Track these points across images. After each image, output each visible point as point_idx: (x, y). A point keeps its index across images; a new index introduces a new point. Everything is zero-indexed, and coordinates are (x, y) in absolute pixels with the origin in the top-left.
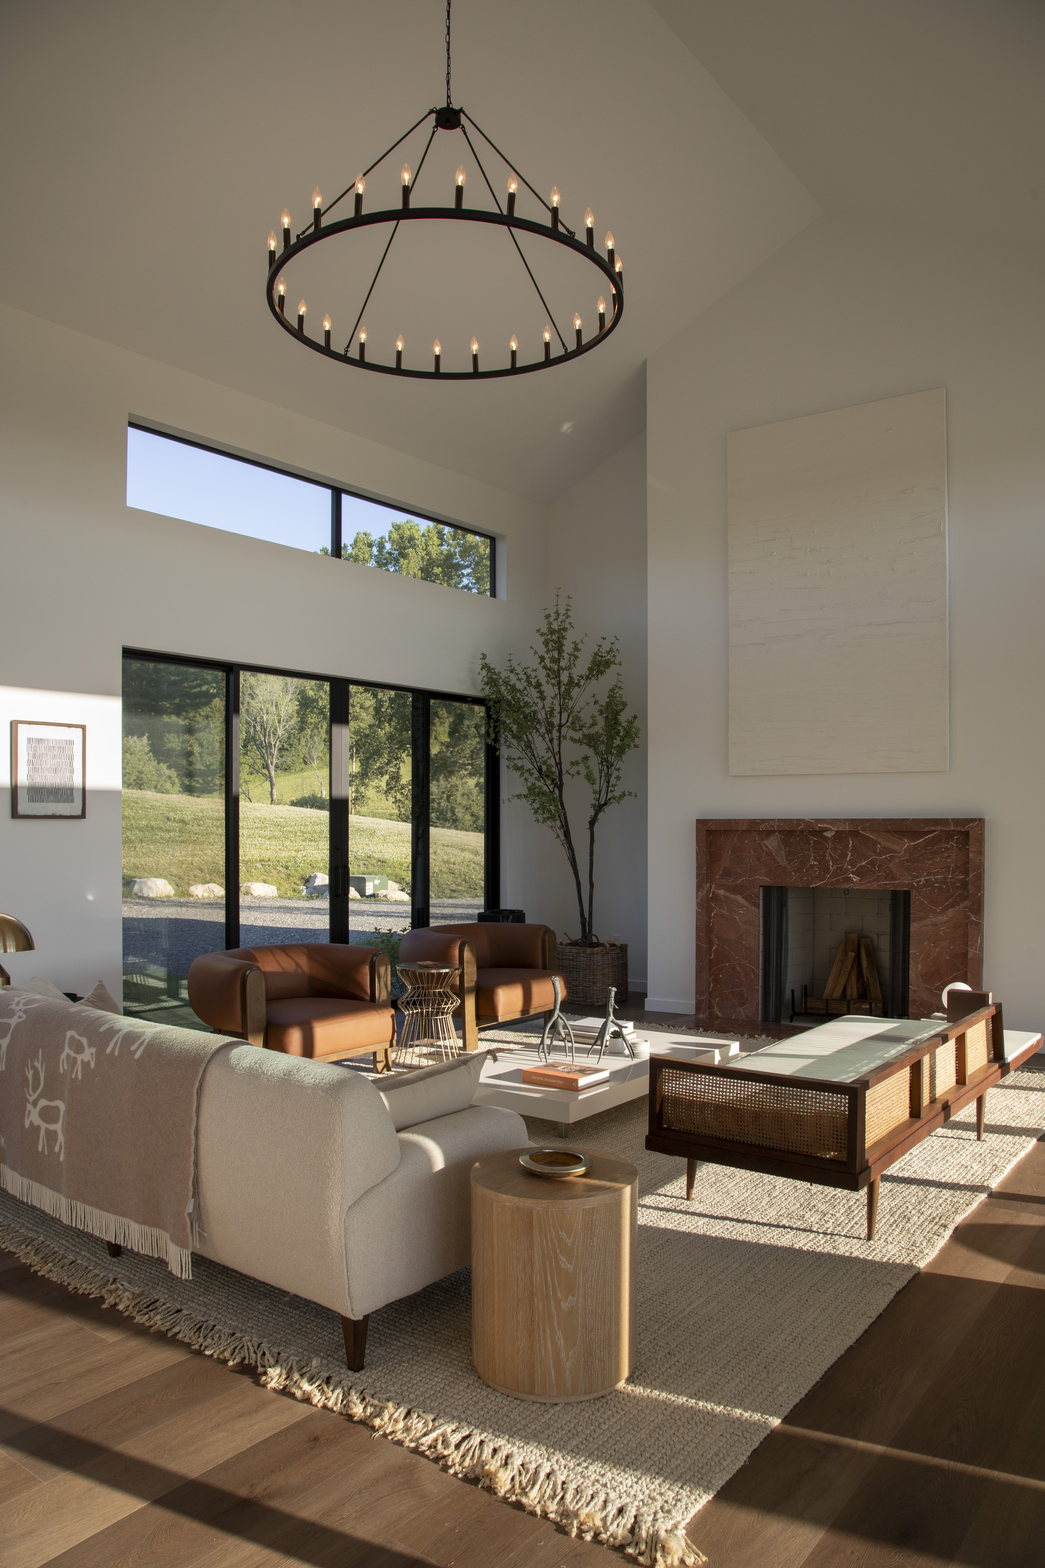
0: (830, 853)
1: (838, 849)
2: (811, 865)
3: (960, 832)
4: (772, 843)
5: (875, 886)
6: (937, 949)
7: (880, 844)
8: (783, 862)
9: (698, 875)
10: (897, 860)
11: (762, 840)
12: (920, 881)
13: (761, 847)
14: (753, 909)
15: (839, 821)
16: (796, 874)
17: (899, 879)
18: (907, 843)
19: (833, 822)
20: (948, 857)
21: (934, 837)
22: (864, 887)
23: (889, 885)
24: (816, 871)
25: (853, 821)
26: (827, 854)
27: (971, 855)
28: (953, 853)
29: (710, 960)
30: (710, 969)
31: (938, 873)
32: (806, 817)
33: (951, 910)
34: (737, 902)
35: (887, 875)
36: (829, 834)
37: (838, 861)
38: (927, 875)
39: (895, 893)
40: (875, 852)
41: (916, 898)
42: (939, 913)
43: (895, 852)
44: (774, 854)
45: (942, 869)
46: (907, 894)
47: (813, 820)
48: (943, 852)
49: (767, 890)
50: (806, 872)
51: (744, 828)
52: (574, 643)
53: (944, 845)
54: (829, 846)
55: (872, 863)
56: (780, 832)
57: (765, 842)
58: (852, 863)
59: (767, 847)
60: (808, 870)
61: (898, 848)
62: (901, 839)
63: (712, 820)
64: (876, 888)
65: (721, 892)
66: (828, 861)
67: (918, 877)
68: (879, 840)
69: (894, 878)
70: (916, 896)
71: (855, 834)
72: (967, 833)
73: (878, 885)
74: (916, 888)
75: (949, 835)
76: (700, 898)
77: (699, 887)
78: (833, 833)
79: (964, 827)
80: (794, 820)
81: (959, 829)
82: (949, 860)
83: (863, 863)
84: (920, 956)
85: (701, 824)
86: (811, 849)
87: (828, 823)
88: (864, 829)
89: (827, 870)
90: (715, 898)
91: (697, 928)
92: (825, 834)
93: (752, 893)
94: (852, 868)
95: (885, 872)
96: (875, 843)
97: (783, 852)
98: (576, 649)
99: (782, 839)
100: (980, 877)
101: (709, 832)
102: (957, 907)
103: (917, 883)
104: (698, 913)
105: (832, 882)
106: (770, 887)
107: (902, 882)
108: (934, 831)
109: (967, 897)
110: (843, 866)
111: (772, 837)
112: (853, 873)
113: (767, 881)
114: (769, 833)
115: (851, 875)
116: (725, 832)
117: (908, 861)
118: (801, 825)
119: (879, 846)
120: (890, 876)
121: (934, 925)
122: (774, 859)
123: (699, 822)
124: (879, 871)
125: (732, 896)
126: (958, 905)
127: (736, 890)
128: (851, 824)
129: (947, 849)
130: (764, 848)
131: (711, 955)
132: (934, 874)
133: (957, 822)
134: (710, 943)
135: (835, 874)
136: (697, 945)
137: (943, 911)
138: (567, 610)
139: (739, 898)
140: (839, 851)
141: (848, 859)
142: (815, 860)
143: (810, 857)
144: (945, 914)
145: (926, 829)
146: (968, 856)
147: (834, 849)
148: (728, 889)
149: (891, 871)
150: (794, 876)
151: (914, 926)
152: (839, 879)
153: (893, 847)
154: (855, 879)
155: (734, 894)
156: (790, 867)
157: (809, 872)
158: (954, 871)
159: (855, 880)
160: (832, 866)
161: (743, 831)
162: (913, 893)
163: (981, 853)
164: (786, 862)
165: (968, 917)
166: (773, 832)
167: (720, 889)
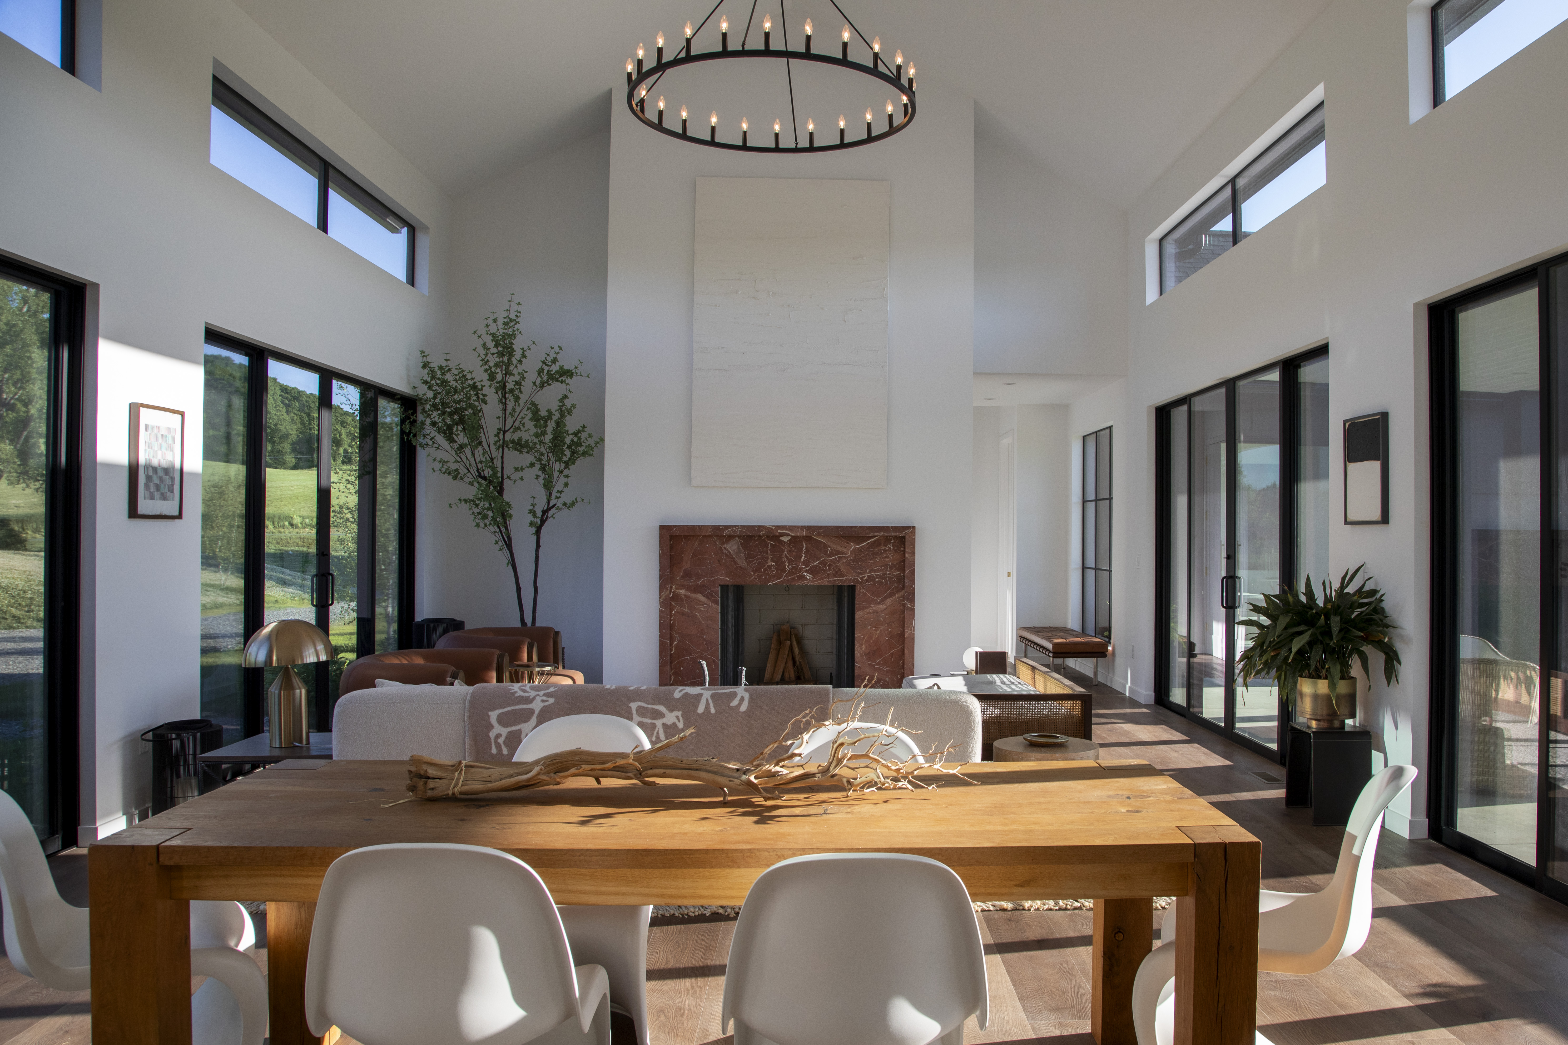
0: (786, 555)
1: (794, 551)
2: (769, 566)
3: (896, 537)
4: (732, 547)
5: (826, 582)
6: (878, 632)
7: (830, 547)
8: (743, 563)
9: (661, 577)
10: (844, 560)
11: (723, 544)
12: (864, 577)
13: (721, 550)
14: (714, 605)
15: (797, 527)
16: (755, 574)
17: (846, 576)
18: (853, 546)
19: (792, 528)
20: (886, 557)
21: (875, 541)
22: (815, 584)
23: (837, 581)
24: (774, 571)
25: (809, 528)
26: (783, 556)
27: (907, 555)
28: (890, 554)
29: (671, 655)
30: (671, 663)
31: (878, 571)
32: (768, 524)
33: (888, 600)
34: (699, 600)
35: (836, 572)
36: (785, 539)
37: (793, 561)
38: (870, 572)
39: (840, 588)
40: (826, 554)
41: (861, 592)
42: (879, 603)
43: (843, 553)
44: (734, 556)
45: (881, 567)
46: (852, 589)
47: (773, 526)
48: (882, 553)
49: (724, 588)
50: (764, 571)
51: (708, 534)
52: (523, 349)
53: (883, 548)
54: (786, 548)
55: (823, 563)
56: (739, 537)
57: (726, 546)
58: (806, 563)
59: (727, 550)
60: (766, 570)
61: (845, 550)
62: (848, 543)
63: (676, 526)
64: (827, 584)
65: (682, 592)
66: (784, 562)
67: (861, 574)
68: (829, 543)
69: (842, 575)
70: (860, 589)
71: (808, 539)
72: (904, 537)
73: (828, 581)
74: (860, 583)
75: (887, 540)
76: (663, 597)
77: (662, 587)
78: (789, 538)
79: (901, 532)
80: (756, 526)
81: (897, 535)
82: (887, 560)
83: (816, 563)
84: (864, 638)
85: (665, 530)
86: (769, 552)
87: (787, 529)
88: (819, 535)
89: (784, 570)
90: (676, 597)
91: (660, 626)
92: (781, 538)
93: (713, 591)
94: (806, 568)
95: (834, 570)
96: (826, 546)
97: (743, 555)
98: (524, 356)
99: (741, 543)
100: (913, 572)
101: (672, 537)
102: (894, 597)
103: (861, 578)
104: (661, 612)
105: (788, 580)
106: (728, 586)
107: (849, 578)
108: (875, 536)
109: (903, 589)
110: (798, 566)
111: (732, 542)
112: (806, 571)
113: (727, 580)
114: (730, 537)
115: (805, 574)
116: (686, 537)
117: (853, 561)
118: (762, 531)
119: (829, 549)
120: (839, 573)
121: (875, 612)
122: (734, 561)
123: (662, 527)
124: (829, 569)
125: (693, 595)
126: (895, 595)
127: (697, 589)
128: (807, 530)
129: (885, 551)
130: (725, 551)
131: (672, 650)
132: (875, 571)
133: (896, 529)
134: (672, 639)
135: (790, 573)
136: (660, 641)
137: (882, 601)
138: (517, 316)
139: (700, 597)
140: (794, 553)
141: (802, 559)
142: (772, 561)
143: (768, 558)
144: (884, 603)
145: (871, 534)
146: (905, 556)
147: (790, 551)
148: (688, 588)
149: (839, 570)
150: (753, 575)
151: (859, 615)
152: (794, 578)
153: (841, 549)
154: (809, 576)
155: (695, 593)
156: (749, 567)
157: (767, 572)
158: (891, 568)
159: (808, 578)
160: (788, 567)
161: (705, 536)
162: (858, 587)
163: (914, 553)
164: (745, 564)
165: (904, 605)
166: (734, 537)
167: (681, 589)
